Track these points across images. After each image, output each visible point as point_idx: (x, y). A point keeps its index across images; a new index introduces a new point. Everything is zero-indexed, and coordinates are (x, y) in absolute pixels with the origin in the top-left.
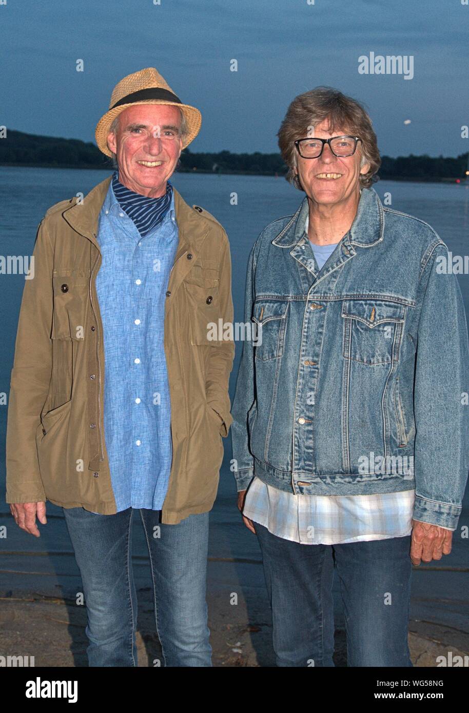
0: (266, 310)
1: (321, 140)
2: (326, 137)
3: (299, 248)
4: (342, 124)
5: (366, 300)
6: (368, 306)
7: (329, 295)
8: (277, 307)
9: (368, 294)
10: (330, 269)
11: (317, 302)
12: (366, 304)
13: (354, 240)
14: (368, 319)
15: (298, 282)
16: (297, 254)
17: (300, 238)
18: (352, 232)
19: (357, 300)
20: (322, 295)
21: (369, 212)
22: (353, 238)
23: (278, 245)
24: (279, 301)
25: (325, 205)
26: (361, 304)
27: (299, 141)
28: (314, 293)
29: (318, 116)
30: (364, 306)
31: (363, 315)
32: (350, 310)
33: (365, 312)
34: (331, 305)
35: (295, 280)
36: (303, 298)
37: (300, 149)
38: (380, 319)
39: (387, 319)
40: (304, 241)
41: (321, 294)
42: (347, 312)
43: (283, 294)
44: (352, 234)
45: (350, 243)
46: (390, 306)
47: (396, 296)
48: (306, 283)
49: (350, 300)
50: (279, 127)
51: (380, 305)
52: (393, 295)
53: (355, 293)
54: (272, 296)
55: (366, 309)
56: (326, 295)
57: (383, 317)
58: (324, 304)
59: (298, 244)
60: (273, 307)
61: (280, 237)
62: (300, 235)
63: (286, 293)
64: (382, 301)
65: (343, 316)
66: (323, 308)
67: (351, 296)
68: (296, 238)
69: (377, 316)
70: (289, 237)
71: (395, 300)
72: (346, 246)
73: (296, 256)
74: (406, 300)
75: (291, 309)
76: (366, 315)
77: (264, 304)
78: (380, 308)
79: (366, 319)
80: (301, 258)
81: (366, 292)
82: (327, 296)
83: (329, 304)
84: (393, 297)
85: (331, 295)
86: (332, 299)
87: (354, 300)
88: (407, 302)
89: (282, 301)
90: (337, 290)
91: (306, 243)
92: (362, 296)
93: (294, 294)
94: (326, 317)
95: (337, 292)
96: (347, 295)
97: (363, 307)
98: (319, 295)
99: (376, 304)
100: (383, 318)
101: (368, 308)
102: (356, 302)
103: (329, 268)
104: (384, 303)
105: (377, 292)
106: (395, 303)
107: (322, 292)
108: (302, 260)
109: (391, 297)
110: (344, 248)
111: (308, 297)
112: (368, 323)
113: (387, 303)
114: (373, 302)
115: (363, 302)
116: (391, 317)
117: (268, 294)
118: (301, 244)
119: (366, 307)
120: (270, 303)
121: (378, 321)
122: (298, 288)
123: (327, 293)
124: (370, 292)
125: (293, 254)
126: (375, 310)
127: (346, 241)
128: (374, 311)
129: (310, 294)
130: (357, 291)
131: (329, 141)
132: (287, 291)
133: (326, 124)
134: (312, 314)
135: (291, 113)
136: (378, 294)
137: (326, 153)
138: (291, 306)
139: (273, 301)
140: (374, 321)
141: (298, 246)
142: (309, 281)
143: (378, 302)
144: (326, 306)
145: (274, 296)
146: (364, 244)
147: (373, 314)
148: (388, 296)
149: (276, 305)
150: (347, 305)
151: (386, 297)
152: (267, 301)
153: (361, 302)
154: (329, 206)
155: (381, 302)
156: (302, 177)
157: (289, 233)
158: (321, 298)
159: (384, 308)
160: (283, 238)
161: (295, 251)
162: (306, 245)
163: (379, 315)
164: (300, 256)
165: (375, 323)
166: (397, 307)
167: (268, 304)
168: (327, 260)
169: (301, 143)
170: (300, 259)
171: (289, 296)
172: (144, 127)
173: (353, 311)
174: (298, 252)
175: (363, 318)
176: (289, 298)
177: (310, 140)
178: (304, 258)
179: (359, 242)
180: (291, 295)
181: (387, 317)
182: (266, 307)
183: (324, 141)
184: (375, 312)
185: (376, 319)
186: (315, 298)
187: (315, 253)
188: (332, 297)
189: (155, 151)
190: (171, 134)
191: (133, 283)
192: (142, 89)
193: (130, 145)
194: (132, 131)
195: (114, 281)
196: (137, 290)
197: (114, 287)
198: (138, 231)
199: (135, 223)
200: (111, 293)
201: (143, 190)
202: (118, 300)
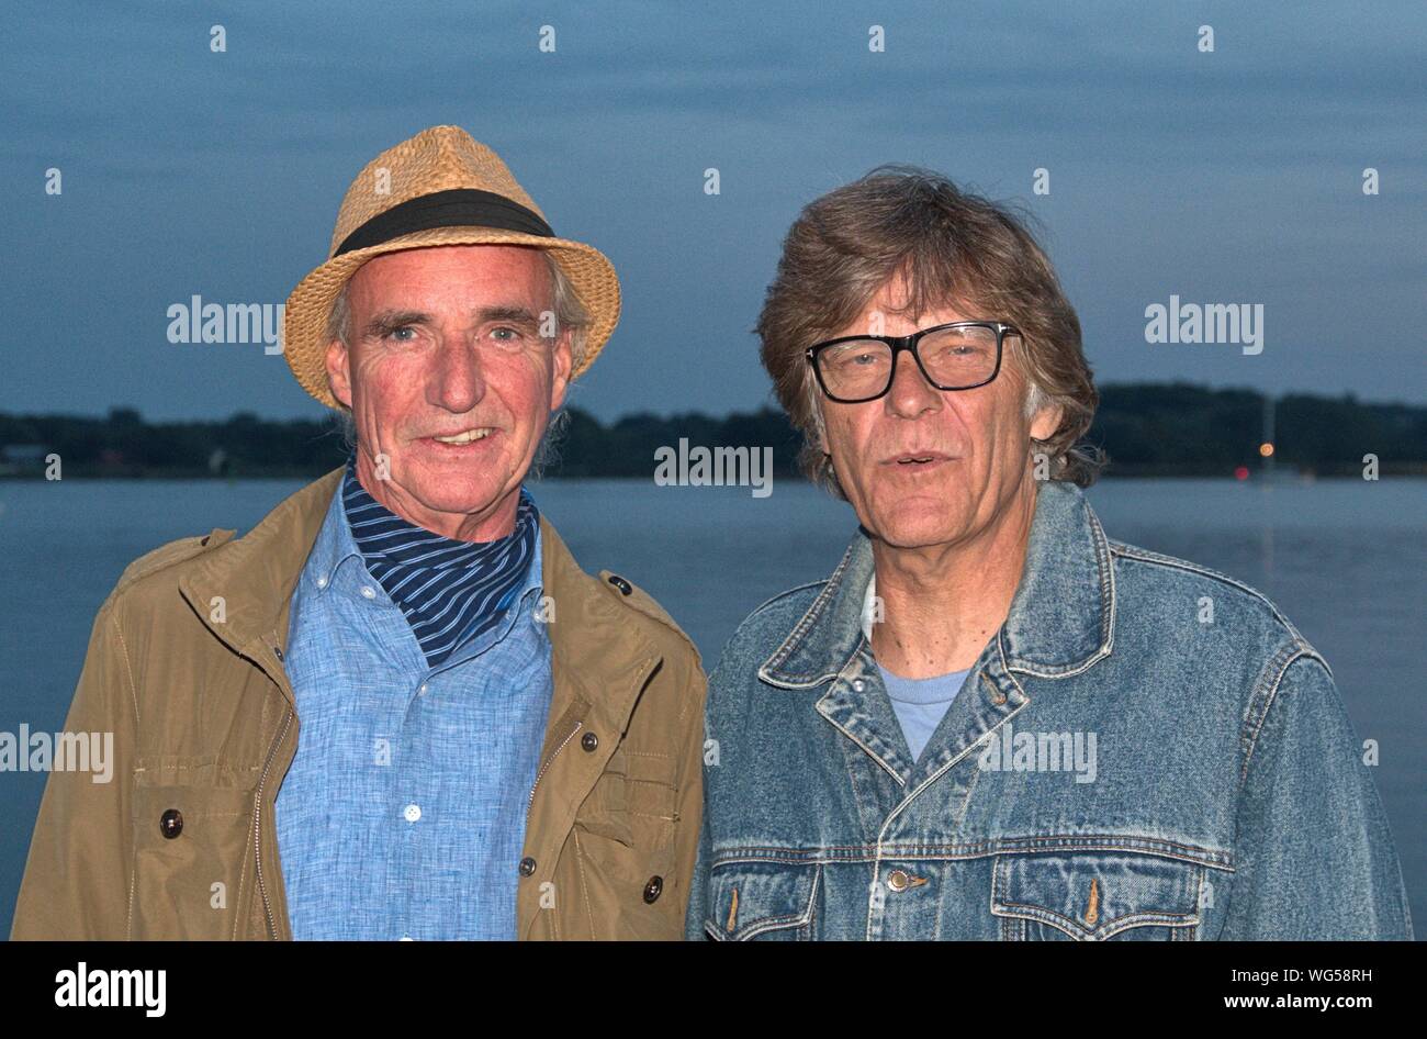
0: (745, 896)
1: (888, 340)
2: (904, 330)
3: (843, 689)
5: (1067, 855)
6: (1074, 874)
7: (946, 841)
8: (780, 886)
9: (1075, 834)
10: (947, 754)
11: (909, 866)
12: (1068, 869)
13: (1020, 656)
14: (1079, 918)
15: (845, 800)
16: (837, 708)
17: (847, 656)
18: (1013, 629)
19: (1037, 856)
20: (926, 841)
21: (1063, 562)
22: (1014, 652)
23: (778, 679)
24: (786, 867)
25: (917, 549)
26: (1054, 870)
27: (818, 348)
28: (898, 837)
30: (1064, 874)
31: (1063, 905)
32: (1016, 890)
33: (1066, 895)
34: (954, 874)
35: (834, 795)
36: (865, 853)
37: (825, 373)
38: (1118, 917)
39: (1141, 917)
40: (860, 665)
41: (921, 838)
42: (1009, 898)
43: (799, 842)
44: (1012, 636)
45: (1008, 665)
46: (1147, 871)
47: (1165, 837)
48: (870, 803)
49: (1020, 856)
51: (1115, 869)
52: (1155, 835)
53: (1032, 833)
54: (765, 849)
55: (1071, 886)
56: (937, 841)
57: (1127, 908)
58: (933, 870)
59: (841, 675)
60: (767, 885)
61: (783, 654)
62: (846, 646)
63: (807, 840)
64: (1121, 855)
65: (996, 910)
66: (928, 886)
67: (1018, 841)
68: (835, 656)
69: (1105, 906)
70: (813, 654)
71: (1165, 850)
72: (993, 678)
73: (835, 715)
74: (1198, 849)
75: (828, 891)
76: (1069, 906)
77: (740, 877)
78: (1116, 879)
79: (1072, 919)
80: (853, 721)
81: (1067, 827)
82: (941, 845)
83: (947, 870)
84: (1156, 842)
85: (955, 842)
86: (958, 853)
87: (1029, 856)
88: (1203, 855)
89: (796, 865)
90: (971, 825)
91: (867, 671)
92: (1054, 844)
93: (835, 841)
94: (940, 916)
95: (974, 829)
96: (1005, 840)
97: (1059, 877)
98: (916, 841)
99: (1101, 868)
100: (1128, 914)
101: (1076, 882)
102: (1035, 862)
103: (941, 751)
104: (1126, 861)
105: (1103, 825)
106: (1163, 859)
107: (925, 831)
108: (854, 728)
109: (1149, 840)
110: (989, 684)
111: (879, 851)
112: (1080, 932)
113: (1139, 862)
114: (1092, 861)
115: (1060, 862)
116: (1152, 909)
117: (751, 842)
118: (852, 674)
119: (1070, 879)
120: (759, 873)
121: (1113, 925)
122: (846, 821)
123: (941, 836)
124: (1080, 825)
125: (825, 708)
126: (1099, 887)
127: (994, 660)
128: (1095, 890)
129: (886, 839)
130: (1038, 825)
131: (911, 343)
132: (810, 831)
133: (899, 290)
134: (893, 905)
135: (794, 260)
136: (1107, 833)
137: (906, 381)
138: (827, 882)
139: (768, 868)
140: (1099, 924)
141: (842, 681)
142: (880, 797)
143: (1108, 861)
144: (940, 879)
145: (772, 849)
146: (1052, 669)
147: (1094, 900)
148: (1140, 839)
149: (777, 879)
150: (1009, 871)
151: (1133, 843)
152: (747, 869)
153: (1050, 861)
154: (933, 554)
155: (1117, 860)
157: (810, 642)
158: (920, 853)
159: (1130, 879)
160: (792, 656)
161: (830, 697)
162: (868, 677)
163: (1114, 905)
164: (849, 713)
165: (1102, 931)
166: (1167, 874)
167: (751, 877)
168: (936, 724)
170: (848, 725)
171: (817, 850)
173: (1030, 893)
174: (842, 702)
175: (1061, 914)
176: (818, 855)
177: (855, 343)
178: (861, 722)
179: (1035, 661)
180: (823, 846)
181: (1142, 909)
182: (747, 886)
183: (896, 345)
184: (1101, 895)
185: (1104, 919)
186: (903, 851)
187: (895, 705)
188: (957, 846)
189: (458, 395)
190: (514, 335)
191: (394, 816)
192: (413, 195)
193: (386, 387)
194: (385, 337)
195: (331, 807)
196: (407, 840)
197: (333, 826)
198: (419, 648)
199: (412, 620)
200: (321, 845)
201: (440, 522)
202: (342, 868)
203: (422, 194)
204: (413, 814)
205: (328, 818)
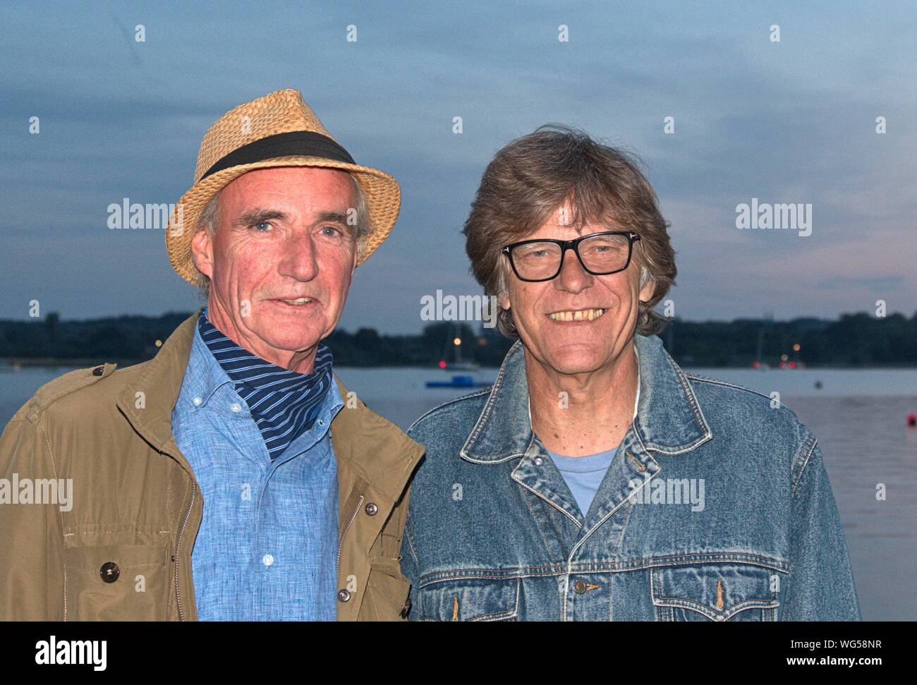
0: (465, 601)
1: (559, 242)
2: (570, 236)
3: (529, 464)
4: (601, 208)
5: (698, 566)
6: (705, 577)
7: (610, 560)
8: (490, 594)
9: (701, 553)
10: (611, 504)
11: (586, 577)
12: (701, 574)
13: (651, 440)
14: (712, 605)
15: (534, 538)
16: (526, 476)
17: (528, 442)
18: (643, 422)
19: (678, 567)
20: (596, 561)
21: (663, 382)
22: (647, 438)
23: (472, 458)
24: (492, 581)
25: (574, 374)
26: (691, 576)
27: (514, 246)
28: (580, 559)
29: (547, 195)
30: (699, 578)
31: (700, 597)
32: (667, 589)
33: (702, 590)
34: (618, 580)
35: (525, 533)
36: (553, 570)
37: (515, 262)
38: (736, 603)
39: (750, 603)
40: (537, 448)
41: (593, 559)
42: (663, 594)
44: (644, 428)
45: (645, 446)
46: (747, 574)
47: (755, 552)
49: (666, 568)
50: (467, 217)
51: (730, 574)
52: (750, 552)
53: (673, 553)
54: (475, 571)
55: (704, 585)
56: (604, 560)
57: (741, 597)
58: (602, 578)
59: (527, 455)
60: (481, 594)
61: (472, 442)
62: (525, 435)
63: (507, 563)
64: (732, 564)
65: (656, 602)
66: (600, 589)
67: (664, 558)
68: (519, 442)
69: (728, 597)
70: (493, 442)
71: (756, 561)
72: (635, 455)
73: (525, 481)
74: (773, 560)
75: (527, 596)
76: (704, 598)
77: (458, 590)
78: (732, 580)
79: (707, 605)
80: (538, 484)
81: (695, 549)
82: (607, 562)
83: (613, 579)
84: (752, 556)
85: (617, 560)
86: (620, 568)
87: (673, 567)
88: (776, 564)
89: (501, 580)
90: (627, 549)
91: (542, 451)
92: (688, 559)
93: (529, 563)
94: (611, 608)
95: (629, 552)
96: (655, 558)
97: (695, 579)
98: (589, 561)
99: (722, 573)
100: (741, 600)
101: (707, 582)
102: (678, 571)
103: (607, 502)
104: (736, 568)
105: (717, 546)
106: (755, 566)
107: (595, 555)
108: (540, 488)
109: (747, 554)
110: (632, 459)
111: (570, 568)
112: (713, 614)
113: (743, 568)
114: (715, 569)
115: (694, 571)
116: (754, 597)
117: (462, 566)
118: (533, 454)
119: (703, 581)
120: (473, 585)
121: (734, 609)
122: (535, 550)
123: (606, 557)
124: (703, 547)
125: (517, 476)
126: (722, 585)
127: (635, 443)
128: (719, 587)
129: (573, 560)
130: (676, 548)
131: (574, 245)
132: (506, 555)
134: (578, 602)
135: (489, 188)
136: (721, 551)
137: (572, 270)
138: (526, 589)
139: (478, 582)
140: (725, 608)
141: (528, 458)
143: (725, 569)
144: (609, 584)
145: (480, 570)
146: (671, 449)
147: (720, 593)
148: (742, 554)
149: (487, 589)
150: (661, 578)
151: (738, 557)
152: (462, 584)
153: (688, 570)
154: (583, 377)
155: (731, 568)
156: (520, 317)
158: (593, 568)
159: (740, 579)
160: (478, 442)
161: (520, 469)
162: (543, 456)
163: (732, 596)
164: (535, 479)
165: (727, 612)
166: (759, 575)
167: (467, 589)
168: (597, 486)
169: (516, 250)
170: (536, 486)
171: (517, 569)
172: (278, 215)
173: (676, 591)
174: (528, 472)
175: (699, 603)
176: (518, 572)
177: (535, 244)
178: (544, 484)
179: (660, 443)
180: (521, 566)
181: (750, 598)
182: (466, 595)
183: (564, 245)
184: (724, 590)
185: (728, 605)
186: (582, 567)
187: (562, 473)
188: (618, 564)
189: (304, 270)
190: (336, 233)
191: (256, 562)
192: (272, 133)
193: (250, 263)
194: (251, 227)
195: (216, 557)
196: (265, 578)
197: (218, 570)
198: (265, 446)
199: (261, 426)
200: (211, 584)
201: (276, 356)
202: (225, 600)
203: (279, 132)
204: (268, 560)
205: (215, 565)
